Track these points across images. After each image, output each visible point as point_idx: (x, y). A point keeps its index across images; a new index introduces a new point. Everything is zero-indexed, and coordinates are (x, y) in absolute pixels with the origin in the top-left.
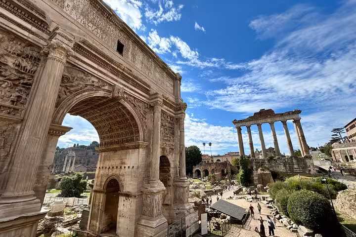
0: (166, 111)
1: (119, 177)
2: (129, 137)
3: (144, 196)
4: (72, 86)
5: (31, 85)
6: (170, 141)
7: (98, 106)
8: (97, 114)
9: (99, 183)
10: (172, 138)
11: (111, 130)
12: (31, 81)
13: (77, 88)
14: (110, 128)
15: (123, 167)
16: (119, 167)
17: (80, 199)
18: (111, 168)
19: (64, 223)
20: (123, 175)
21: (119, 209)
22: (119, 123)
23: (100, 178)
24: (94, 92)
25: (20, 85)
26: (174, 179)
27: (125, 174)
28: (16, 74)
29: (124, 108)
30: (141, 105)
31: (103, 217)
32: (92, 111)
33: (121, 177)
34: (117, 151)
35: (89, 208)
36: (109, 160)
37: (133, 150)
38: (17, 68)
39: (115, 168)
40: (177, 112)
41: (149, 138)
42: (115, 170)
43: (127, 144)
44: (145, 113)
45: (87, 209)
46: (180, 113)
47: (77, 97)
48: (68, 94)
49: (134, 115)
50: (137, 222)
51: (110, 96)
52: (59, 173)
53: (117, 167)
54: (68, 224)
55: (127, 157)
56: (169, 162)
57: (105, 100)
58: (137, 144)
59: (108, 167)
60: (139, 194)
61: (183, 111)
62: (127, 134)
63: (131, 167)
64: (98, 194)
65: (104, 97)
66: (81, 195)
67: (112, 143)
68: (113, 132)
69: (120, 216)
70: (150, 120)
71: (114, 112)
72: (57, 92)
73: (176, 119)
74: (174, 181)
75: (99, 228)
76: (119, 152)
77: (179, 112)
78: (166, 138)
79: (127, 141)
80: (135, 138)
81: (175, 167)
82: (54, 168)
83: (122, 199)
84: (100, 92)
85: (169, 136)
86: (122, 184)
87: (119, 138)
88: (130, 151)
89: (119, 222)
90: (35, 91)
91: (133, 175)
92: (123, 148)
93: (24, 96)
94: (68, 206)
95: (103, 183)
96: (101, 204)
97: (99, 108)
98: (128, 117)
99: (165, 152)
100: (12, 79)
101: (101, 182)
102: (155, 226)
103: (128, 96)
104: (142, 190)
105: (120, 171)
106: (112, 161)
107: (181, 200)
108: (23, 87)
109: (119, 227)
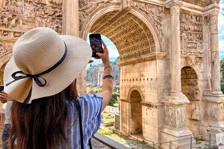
0: (190, 10)
1: (140, 89)
2: (145, 48)
3: (166, 107)
4: (87, 9)
5: (61, 16)
6: (196, 48)
7: (111, 21)
8: (113, 30)
9: (124, 94)
10: (199, 44)
11: (127, 44)
12: (61, 13)
13: (91, 9)
14: (127, 42)
15: (142, 79)
16: (139, 79)
17: (113, 108)
18: (132, 80)
19: (105, 124)
20: (143, 87)
21: (143, 117)
22: (133, 35)
23: (124, 89)
24: (105, 9)
25: (56, 18)
26: (204, 93)
27: (144, 85)
28: (52, 10)
29: (136, 18)
30: (153, 10)
31: (131, 122)
32: (108, 27)
33: (141, 88)
34: (135, 64)
35: (120, 114)
36: (129, 73)
37: (150, 62)
38: (51, 5)
39: (135, 80)
40: (206, 8)
41: (167, 47)
42: (135, 82)
43: (143, 57)
44: (160, 18)
45: (119, 115)
46: (211, 8)
47: (93, 17)
48: (86, 16)
49: (146, 23)
50: (161, 130)
51: (120, 8)
52: (96, 86)
53: (137, 80)
54: (107, 125)
55: (145, 69)
56: (195, 74)
57: (116, 14)
58: (153, 55)
59: (129, 80)
60: (160, 104)
61: (216, 4)
62: (142, 46)
63: (150, 79)
64: (124, 103)
65: (115, 11)
66: (114, 105)
67: (129, 57)
68: (129, 45)
69: (144, 123)
70: (166, 26)
71: (127, 24)
72: (78, 17)
73: (206, 17)
74: (204, 96)
75: (129, 130)
76: (137, 65)
77: (210, 6)
78: (190, 45)
79: (144, 53)
80: (150, 49)
81: (206, 80)
82: (91, 82)
83: (144, 108)
84: (110, 7)
85: (194, 41)
86: (143, 95)
87: (136, 51)
88: (148, 63)
89: (144, 128)
90: (65, 20)
91: (152, 86)
92: (140, 61)
93: (60, 26)
94: (106, 112)
95: (127, 94)
96: (128, 112)
97: (113, 23)
98: (141, 27)
99: (189, 62)
100: (51, 14)
101: (125, 93)
102: (178, 136)
103: (138, 4)
104: (163, 102)
105: (140, 83)
106: (132, 74)
107: (214, 117)
108: (58, 19)
109: (145, 132)
